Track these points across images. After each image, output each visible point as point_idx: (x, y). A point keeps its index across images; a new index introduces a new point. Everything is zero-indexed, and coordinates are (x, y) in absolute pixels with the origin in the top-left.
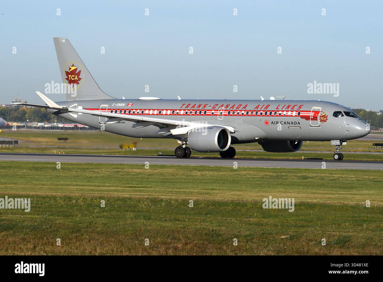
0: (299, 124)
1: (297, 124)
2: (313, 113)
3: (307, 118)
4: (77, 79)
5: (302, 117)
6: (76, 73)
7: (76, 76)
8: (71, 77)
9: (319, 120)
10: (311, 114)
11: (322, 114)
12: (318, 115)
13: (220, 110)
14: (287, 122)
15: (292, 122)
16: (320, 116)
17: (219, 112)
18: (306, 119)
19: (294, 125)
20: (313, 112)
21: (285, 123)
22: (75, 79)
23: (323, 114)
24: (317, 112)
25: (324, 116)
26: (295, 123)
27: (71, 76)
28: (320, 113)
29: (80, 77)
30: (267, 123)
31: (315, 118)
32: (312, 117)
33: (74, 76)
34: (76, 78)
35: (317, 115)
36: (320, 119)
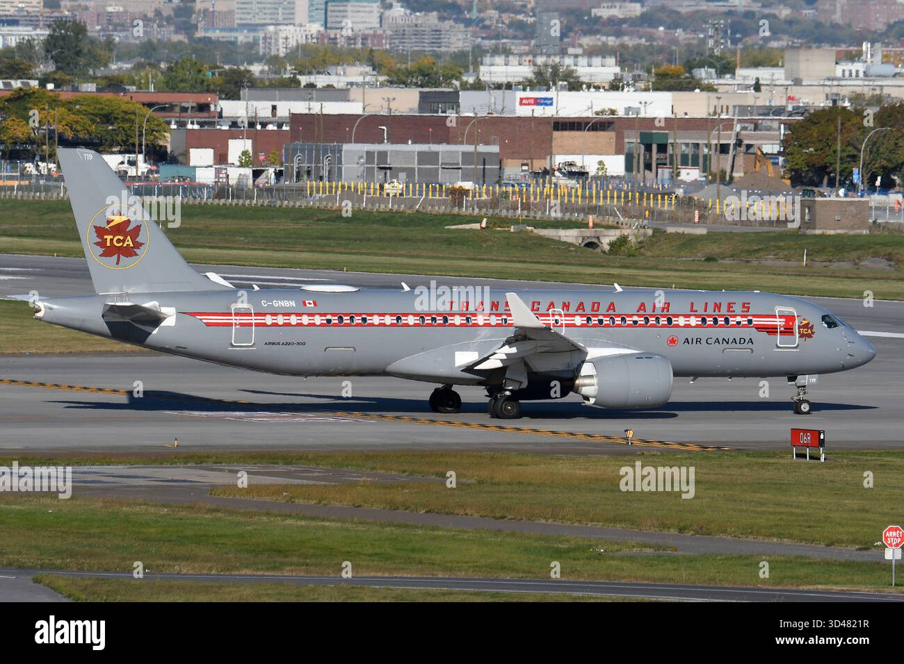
0: (752, 342)
1: (747, 341)
2: (782, 320)
3: (772, 330)
4: (132, 245)
5: (760, 328)
6: (128, 229)
7: (129, 238)
8: (112, 240)
9: (797, 335)
10: (779, 322)
11: (802, 323)
12: (793, 324)
13: (553, 315)
14: (724, 339)
15: (734, 339)
16: (799, 327)
17: (551, 318)
18: (767, 332)
19: (738, 345)
20: (781, 317)
21: (717, 341)
22: (125, 245)
23: (805, 322)
24: (790, 318)
25: (806, 326)
26: (742, 341)
27: (112, 237)
28: (797, 321)
29: (139, 239)
30: (673, 341)
31: (788, 331)
32: (782, 329)
33: (121, 238)
34: (128, 243)
35: (791, 323)
36: (799, 332)
